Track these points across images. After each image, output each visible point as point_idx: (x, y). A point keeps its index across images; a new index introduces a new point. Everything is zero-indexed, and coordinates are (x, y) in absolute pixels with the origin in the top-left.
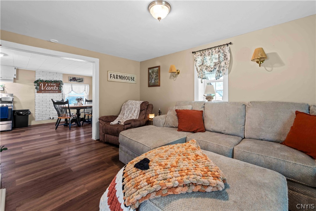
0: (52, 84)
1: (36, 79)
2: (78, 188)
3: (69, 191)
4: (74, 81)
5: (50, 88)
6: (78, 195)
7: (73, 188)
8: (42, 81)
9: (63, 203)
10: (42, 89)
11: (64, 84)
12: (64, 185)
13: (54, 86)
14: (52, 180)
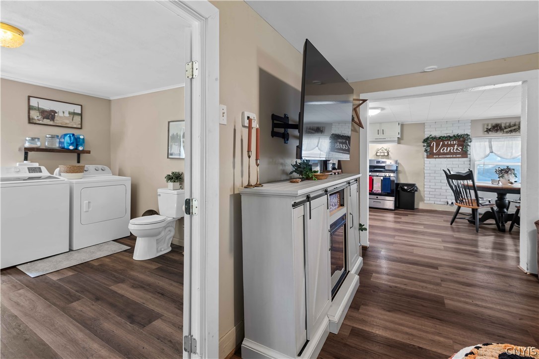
0: (451, 142)
1: (426, 136)
2: (442, 339)
3: (424, 331)
4: (497, 131)
5: (447, 150)
6: (434, 350)
7: (433, 333)
8: (434, 138)
9: (408, 342)
10: (435, 152)
11: (473, 140)
12: (421, 317)
13: (453, 145)
14: (409, 300)
